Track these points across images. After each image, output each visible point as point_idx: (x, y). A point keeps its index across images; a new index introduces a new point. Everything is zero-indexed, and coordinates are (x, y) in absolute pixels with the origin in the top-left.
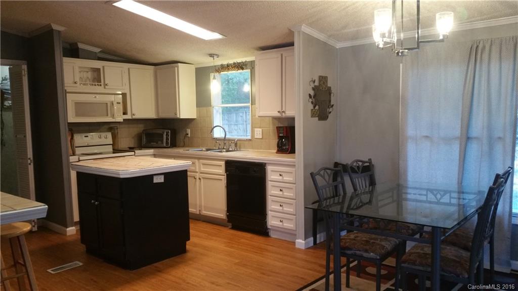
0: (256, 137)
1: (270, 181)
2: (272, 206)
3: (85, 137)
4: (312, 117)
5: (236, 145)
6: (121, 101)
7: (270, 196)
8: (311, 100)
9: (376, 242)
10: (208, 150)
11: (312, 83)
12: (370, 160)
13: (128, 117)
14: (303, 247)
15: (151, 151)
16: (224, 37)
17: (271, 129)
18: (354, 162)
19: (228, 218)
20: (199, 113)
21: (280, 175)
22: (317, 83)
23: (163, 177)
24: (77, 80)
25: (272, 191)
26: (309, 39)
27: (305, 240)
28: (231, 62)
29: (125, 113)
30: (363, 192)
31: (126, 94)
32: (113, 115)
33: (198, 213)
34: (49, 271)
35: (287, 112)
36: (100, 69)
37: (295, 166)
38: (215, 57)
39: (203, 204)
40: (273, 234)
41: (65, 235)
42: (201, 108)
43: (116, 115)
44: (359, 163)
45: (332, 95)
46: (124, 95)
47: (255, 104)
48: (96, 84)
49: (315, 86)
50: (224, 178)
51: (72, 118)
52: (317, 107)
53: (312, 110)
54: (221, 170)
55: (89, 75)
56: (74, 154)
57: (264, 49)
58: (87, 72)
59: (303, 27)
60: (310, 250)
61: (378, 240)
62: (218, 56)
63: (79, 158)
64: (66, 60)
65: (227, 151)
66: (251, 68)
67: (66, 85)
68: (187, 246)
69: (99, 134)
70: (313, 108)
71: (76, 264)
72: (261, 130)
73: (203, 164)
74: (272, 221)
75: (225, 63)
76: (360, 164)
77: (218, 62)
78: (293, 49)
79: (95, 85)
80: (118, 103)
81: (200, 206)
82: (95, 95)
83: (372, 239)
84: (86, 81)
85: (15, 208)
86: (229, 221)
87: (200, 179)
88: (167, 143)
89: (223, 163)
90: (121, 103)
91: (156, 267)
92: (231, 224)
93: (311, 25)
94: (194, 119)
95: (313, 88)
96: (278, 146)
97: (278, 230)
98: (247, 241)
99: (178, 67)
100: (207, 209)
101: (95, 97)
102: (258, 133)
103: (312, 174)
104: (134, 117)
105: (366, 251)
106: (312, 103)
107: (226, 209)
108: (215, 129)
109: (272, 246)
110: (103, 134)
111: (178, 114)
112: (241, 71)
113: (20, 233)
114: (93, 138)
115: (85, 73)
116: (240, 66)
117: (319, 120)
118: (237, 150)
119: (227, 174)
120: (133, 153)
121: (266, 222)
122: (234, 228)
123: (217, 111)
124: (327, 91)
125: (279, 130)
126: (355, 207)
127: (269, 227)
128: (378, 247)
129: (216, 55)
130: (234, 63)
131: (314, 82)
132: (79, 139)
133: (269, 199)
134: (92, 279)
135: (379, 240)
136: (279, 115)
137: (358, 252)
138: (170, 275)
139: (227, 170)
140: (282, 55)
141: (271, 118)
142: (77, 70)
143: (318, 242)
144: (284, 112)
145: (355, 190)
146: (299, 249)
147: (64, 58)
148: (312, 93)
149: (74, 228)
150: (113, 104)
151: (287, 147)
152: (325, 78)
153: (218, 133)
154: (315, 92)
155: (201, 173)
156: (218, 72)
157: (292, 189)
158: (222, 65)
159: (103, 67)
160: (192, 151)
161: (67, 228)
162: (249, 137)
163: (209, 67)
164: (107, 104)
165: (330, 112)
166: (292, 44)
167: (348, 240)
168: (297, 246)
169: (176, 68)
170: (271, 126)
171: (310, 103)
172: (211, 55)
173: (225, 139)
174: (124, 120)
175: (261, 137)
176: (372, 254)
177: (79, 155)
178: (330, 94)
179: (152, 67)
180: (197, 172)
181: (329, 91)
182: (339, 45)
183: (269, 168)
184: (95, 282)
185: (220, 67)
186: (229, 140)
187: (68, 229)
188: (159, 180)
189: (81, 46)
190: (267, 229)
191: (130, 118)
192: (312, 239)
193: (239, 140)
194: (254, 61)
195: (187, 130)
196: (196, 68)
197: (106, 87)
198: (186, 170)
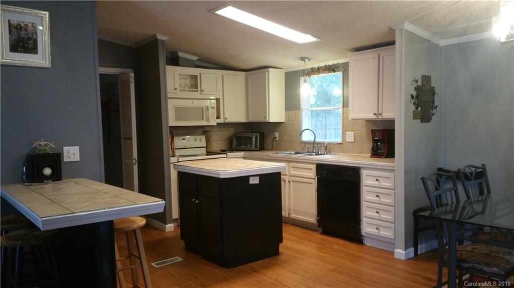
0: (347, 141)
1: (365, 186)
2: (367, 213)
3: (183, 139)
4: (413, 119)
5: (326, 148)
6: (215, 106)
7: (365, 201)
8: (413, 101)
9: (499, 255)
10: (296, 153)
11: (414, 83)
12: (484, 165)
13: (221, 121)
14: (403, 258)
15: (241, 154)
16: (319, 40)
17: (364, 133)
18: (466, 167)
19: (318, 222)
20: (287, 116)
21: (377, 180)
22: (419, 83)
23: (258, 178)
24: (177, 86)
25: (367, 196)
26: (413, 37)
27: (405, 251)
28: (322, 65)
29: (217, 118)
30: (475, 200)
31: (219, 99)
32: (208, 120)
33: (287, 216)
34: (153, 264)
35: (383, 115)
36: (197, 76)
37: (394, 170)
38: (307, 60)
39: (292, 207)
40: (367, 242)
41: (164, 231)
42: (289, 112)
43: (210, 119)
44: (471, 168)
45: (436, 95)
46: (218, 100)
47: (348, 107)
48: (194, 89)
49: (418, 86)
50: (315, 182)
51: (172, 122)
52: (419, 109)
53: (414, 111)
54: (312, 174)
55: (188, 82)
56: (174, 156)
58: (186, 79)
59: (405, 25)
60: (412, 261)
61: (500, 254)
62: (309, 59)
63: (178, 159)
64: (169, 69)
65: (316, 155)
66: (344, 70)
67: (168, 91)
68: (280, 249)
69: (195, 137)
70: (415, 110)
71: (176, 259)
72: (353, 133)
73: (292, 167)
74: (367, 228)
75: (316, 66)
76: (473, 169)
77: (309, 65)
78: (395, 47)
79: (193, 91)
80: (212, 108)
81: (290, 209)
82: (193, 100)
83: (493, 252)
84: (184, 88)
85: (137, 203)
86: (319, 226)
87: (289, 182)
88: (256, 146)
89: (314, 167)
90: (215, 108)
91: (251, 267)
92: (321, 229)
93: (415, 22)
94: (283, 123)
95: (415, 88)
96: (373, 150)
97: (373, 237)
98: (340, 247)
99: (268, 72)
100: (296, 212)
101: (193, 102)
102: (350, 136)
103: (423, 179)
104: (226, 121)
105: (488, 265)
106: (414, 104)
107: (317, 213)
108: (303, 133)
109: (368, 254)
110: (198, 137)
111: (267, 118)
112: (332, 74)
113: (137, 226)
114: (189, 140)
115: (184, 80)
116: (331, 69)
117: (421, 122)
118: (327, 154)
119: (318, 178)
120: (225, 156)
121: (360, 229)
122: (325, 233)
123: (306, 115)
124: (430, 91)
125: (374, 133)
126: (467, 217)
127: (363, 234)
128: (502, 261)
129: (308, 58)
130: (326, 66)
131: (417, 81)
132: (179, 142)
133: (364, 205)
134: (192, 275)
135: (502, 253)
136: (374, 117)
137: (477, 266)
138: (266, 276)
139: (318, 174)
140: (379, 55)
141: (364, 121)
142: (177, 77)
143: (419, 253)
144: (380, 114)
145: (468, 198)
146: (399, 261)
147: (167, 66)
148: (414, 93)
149: (172, 225)
150: (208, 109)
151: (383, 151)
152: (428, 78)
153: (307, 137)
154: (417, 93)
155: (291, 176)
156: (308, 75)
157: (390, 195)
158: (312, 68)
159: (200, 74)
160: (281, 154)
161: (166, 224)
162: (339, 140)
163: (298, 71)
164: (203, 109)
165: (434, 114)
166: (393, 43)
167: (464, 252)
168: (396, 256)
169: (267, 73)
170: (364, 129)
171: (412, 105)
172: (303, 59)
173: (314, 142)
174: (217, 123)
175: (353, 141)
176: (494, 268)
177: (177, 156)
178: (434, 94)
179: (244, 73)
180: (286, 175)
181: (432, 92)
182: (443, 43)
183: (364, 173)
184: (195, 277)
185: (310, 70)
186: (319, 143)
187: (167, 226)
188: (254, 181)
189: (181, 54)
190: (361, 236)
191: (223, 122)
192: (412, 250)
193: (330, 144)
194: (348, 63)
195: (275, 133)
196: (285, 73)
197: (203, 93)
198: (280, 173)
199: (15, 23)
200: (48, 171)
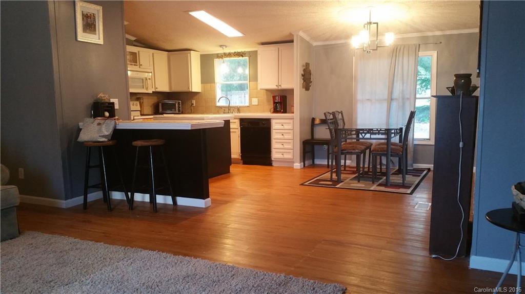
0: (252, 104)
1: (274, 129)
2: (276, 146)
4: (302, 88)
5: (238, 110)
6: (151, 77)
7: (274, 139)
8: (302, 78)
12: (341, 111)
13: (154, 90)
14: (299, 168)
16: (244, 35)
19: (241, 157)
20: (203, 88)
21: (282, 125)
22: (305, 67)
25: (275, 136)
26: (302, 39)
27: (299, 164)
28: (232, 51)
31: (152, 72)
32: (147, 88)
35: (282, 86)
36: (136, 53)
38: (224, 47)
40: (275, 163)
42: (205, 85)
45: (311, 75)
47: (257, 81)
48: (133, 64)
52: (305, 82)
54: (236, 125)
57: (263, 44)
59: (300, 33)
60: (302, 170)
66: (251, 56)
69: (133, 102)
70: (303, 83)
72: (257, 99)
74: (275, 155)
77: (227, 51)
78: (293, 44)
80: (149, 79)
86: (241, 159)
88: (179, 110)
90: (151, 79)
93: (305, 32)
94: (199, 92)
95: (303, 70)
96: (274, 109)
97: (279, 160)
99: (190, 53)
102: (255, 101)
103: (325, 114)
104: (157, 90)
107: (240, 151)
110: (135, 103)
111: (190, 88)
112: (241, 58)
116: (240, 55)
117: (305, 90)
119: (241, 128)
121: (271, 157)
123: (219, 87)
124: (309, 72)
125: (275, 98)
127: (273, 159)
129: (226, 46)
130: (235, 52)
133: (274, 141)
136: (276, 88)
139: (241, 125)
140: (279, 48)
143: (306, 165)
144: (280, 86)
146: (297, 170)
148: (303, 73)
150: (147, 79)
151: (280, 109)
152: (308, 64)
153: (222, 103)
156: (221, 58)
157: (289, 133)
159: (139, 52)
162: (247, 104)
163: (213, 54)
164: (143, 79)
165: (310, 86)
166: (292, 41)
168: (295, 167)
170: (265, 96)
171: (302, 80)
172: (222, 46)
173: (229, 106)
174: (152, 92)
179: (167, 52)
182: (315, 44)
183: (273, 122)
186: (233, 107)
190: (271, 161)
192: (302, 163)
193: (240, 107)
194: (257, 51)
195: (193, 101)
196: (201, 55)
197: (141, 67)
198: (229, 120)
199: (85, 13)
200: (107, 114)
